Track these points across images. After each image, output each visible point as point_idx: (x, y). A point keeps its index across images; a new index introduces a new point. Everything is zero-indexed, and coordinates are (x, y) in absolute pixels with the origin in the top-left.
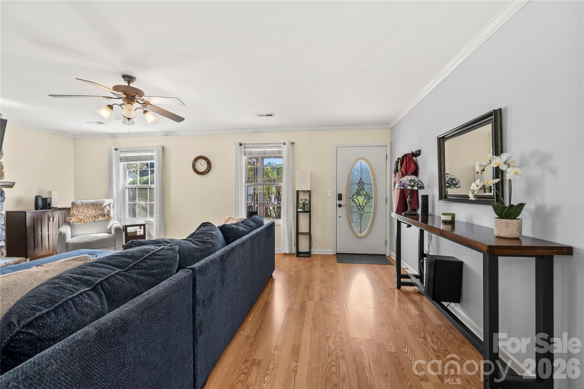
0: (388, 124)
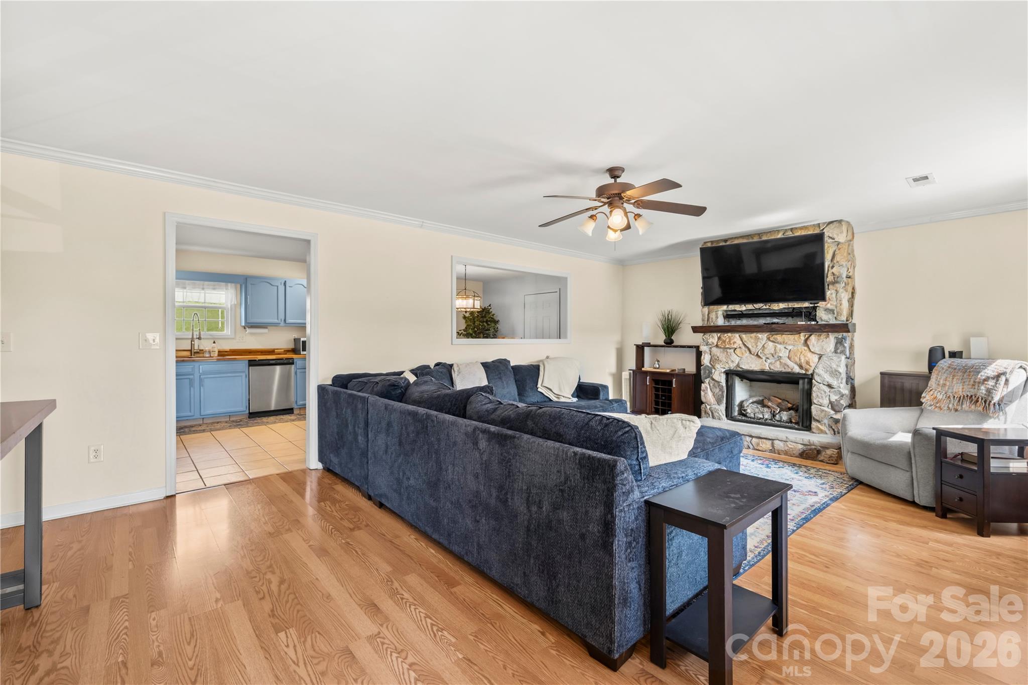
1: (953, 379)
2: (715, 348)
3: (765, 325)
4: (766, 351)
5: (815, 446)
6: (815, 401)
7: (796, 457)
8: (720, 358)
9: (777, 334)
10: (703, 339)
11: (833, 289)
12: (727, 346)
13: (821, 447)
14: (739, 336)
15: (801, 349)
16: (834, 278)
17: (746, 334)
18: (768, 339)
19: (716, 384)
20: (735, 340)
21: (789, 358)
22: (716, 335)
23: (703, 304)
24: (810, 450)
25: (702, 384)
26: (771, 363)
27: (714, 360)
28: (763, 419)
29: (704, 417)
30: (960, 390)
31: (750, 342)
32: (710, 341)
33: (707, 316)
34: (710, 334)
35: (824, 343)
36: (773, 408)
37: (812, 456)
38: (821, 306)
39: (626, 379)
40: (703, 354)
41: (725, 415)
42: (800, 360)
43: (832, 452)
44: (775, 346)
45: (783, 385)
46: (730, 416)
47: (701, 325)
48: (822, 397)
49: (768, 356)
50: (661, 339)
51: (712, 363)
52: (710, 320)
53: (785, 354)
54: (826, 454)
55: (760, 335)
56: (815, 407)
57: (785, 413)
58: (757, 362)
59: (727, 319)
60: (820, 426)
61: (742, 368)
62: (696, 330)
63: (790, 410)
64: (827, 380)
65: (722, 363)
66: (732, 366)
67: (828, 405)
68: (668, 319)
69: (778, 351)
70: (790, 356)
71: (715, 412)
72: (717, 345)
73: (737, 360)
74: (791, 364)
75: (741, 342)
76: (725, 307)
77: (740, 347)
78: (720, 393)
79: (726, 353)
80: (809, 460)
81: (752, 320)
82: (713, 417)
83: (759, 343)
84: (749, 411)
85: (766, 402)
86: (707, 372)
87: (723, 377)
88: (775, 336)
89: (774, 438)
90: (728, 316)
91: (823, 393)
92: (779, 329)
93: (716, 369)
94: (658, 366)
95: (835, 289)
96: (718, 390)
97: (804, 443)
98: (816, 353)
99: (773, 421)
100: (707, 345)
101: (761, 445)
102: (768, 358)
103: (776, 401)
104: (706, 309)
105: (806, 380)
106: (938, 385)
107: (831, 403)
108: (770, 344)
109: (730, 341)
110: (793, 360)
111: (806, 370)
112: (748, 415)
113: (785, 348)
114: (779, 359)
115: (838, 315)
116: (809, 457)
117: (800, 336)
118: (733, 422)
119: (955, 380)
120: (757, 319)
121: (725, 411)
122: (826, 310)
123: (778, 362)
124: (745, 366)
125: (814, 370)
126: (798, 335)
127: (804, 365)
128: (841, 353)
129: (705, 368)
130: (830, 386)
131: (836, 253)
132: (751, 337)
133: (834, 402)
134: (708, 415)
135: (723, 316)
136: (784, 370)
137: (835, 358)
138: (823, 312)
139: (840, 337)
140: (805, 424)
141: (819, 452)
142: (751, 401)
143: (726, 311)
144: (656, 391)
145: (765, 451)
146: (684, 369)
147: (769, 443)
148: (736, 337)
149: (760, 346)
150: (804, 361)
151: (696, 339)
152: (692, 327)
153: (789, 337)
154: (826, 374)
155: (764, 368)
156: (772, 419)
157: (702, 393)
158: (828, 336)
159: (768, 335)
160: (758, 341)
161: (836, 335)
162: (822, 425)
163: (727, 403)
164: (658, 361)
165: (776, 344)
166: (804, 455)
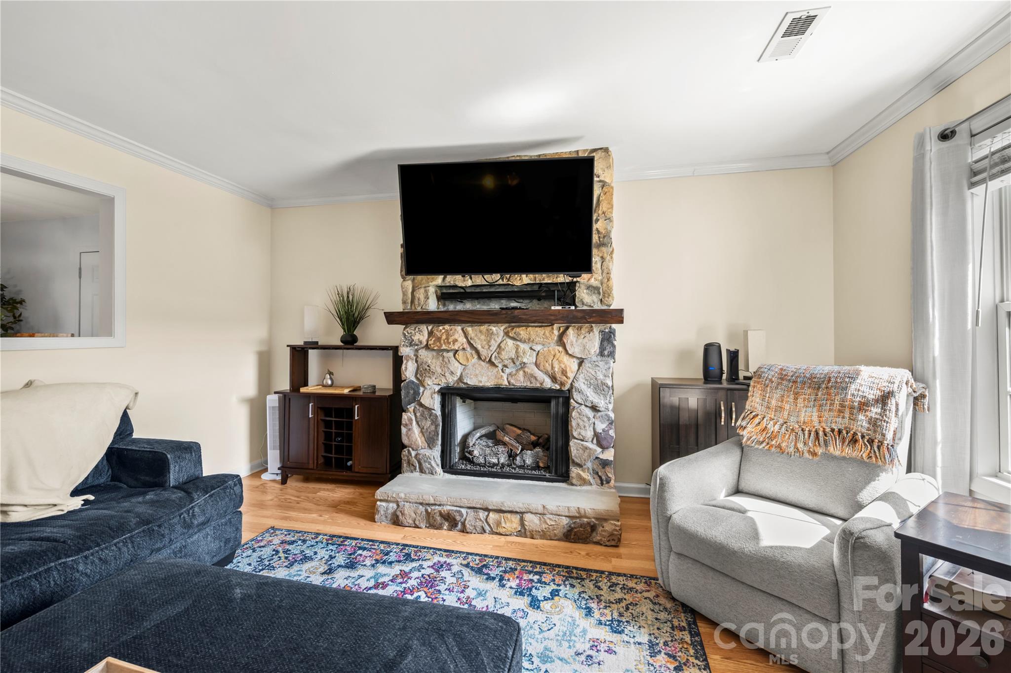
1: (796, 399)
2: (424, 350)
3: (504, 312)
4: (504, 355)
5: (589, 518)
6: (575, 434)
7: (559, 540)
8: (432, 367)
9: (519, 327)
10: (404, 335)
11: (598, 256)
12: (444, 347)
13: (597, 519)
14: (462, 329)
15: (554, 350)
16: (599, 237)
17: (472, 326)
18: (507, 334)
19: (426, 413)
20: (456, 336)
21: (537, 365)
22: (425, 327)
23: (404, 273)
24: (581, 525)
25: (403, 413)
26: (510, 374)
27: (422, 371)
28: (497, 465)
29: (407, 471)
30: (815, 418)
31: (479, 339)
32: (416, 338)
33: (410, 296)
34: (415, 325)
35: (586, 340)
36: (512, 445)
37: (584, 536)
38: (582, 281)
39: (273, 407)
40: (405, 362)
41: (440, 466)
42: (553, 367)
43: (614, 527)
44: (517, 345)
45: (520, 405)
46: (448, 467)
47: (402, 310)
48: (585, 427)
49: (506, 362)
50: (335, 336)
51: (418, 376)
52: (416, 302)
53: (531, 358)
54: (605, 531)
55: (494, 328)
56: (575, 444)
57: (529, 452)
58: (490, 374)
59: (442, 301)
60: (581, 473)
61: (467, 384)
62: (392, 318)
63: (534, 447)
64: (591, 398)
65: (435, 376)
66: (452, 380)
67: (593, 439)
68: (349, 302)
69: (522, 355)
70: (538, 363)
71: (425, 462)
72: (427, 345)
73: (458, 370)
74: (540, 375)
75: (465, 340)
76: (439, 280)
77: (464, 349)
78: (433, 428)
79: (441, 358)
80: (579, 543)
81: (479, 303)
82: (422, 471)
83: (493, 342)
84: (476, 453)
85: (500, 435)
86: (412, 392)
87: (438, 399)
88: (518, 330)
89: (524, 510)
90: (445, 295)
91: (586, 419)
92: (524, 317)
93: (426, 386)
94: (329, 382)
95: (601, 255)
96: (429, 423)
97: (571, 514)
98: (574, 357)
99: (513, 468)
100: (411, 345)
101: (503, 525)
102: (505, 366)
103: (514, 432)
104: (409, 284)
105: (561, 399)
106: (768, 408)
107: (596, 435)
108: (509, 343)
109: (447, 339)
110: (541, 367)
111: (562, 384)
112: (475, 460)
113: (531, 348)
114: (522, 368)
115: (604, 296)
116: (579, 539)
117: (553, 329)
118: (454, 477)
119: (800, 400)
120: (487, 301)
121: (440, 459)
122: (589, 287)
123: (521, 373)
124: (472, 381)
125: (571, 384)
126: (549, 328)
127: (558, 375)
128: (608, 356)
129: (407, 387)
130: (594, 408)
131: (601, 199)
132: (481, 332)
133: (601, 433)
134: (412, 468)
135: (437, 296)
136: (529, 385)
137: (601, 364)
138: (585, 291)
139: (607, 330)
140: (559, 472)
141: (593, 528)
142: (478, 435)
143: (440, 287)
144: (326, 428)
145: (510, 535)
146: (375, 386)
147: (516, 519)
148: (457, 331)
149: (494, 347)
150: (559, 369)
151: (392, 334)
152: (385, 313)
153: (537, 331)
154: (589, 390)
155: (500, 382)
156: (511, 465)
157: (404, 430)
158: (591, 330)
159: (506, 328)
160: (491, 338)
161: (602, 327)
162: (584, 472)
163: (443, 445)
164: (331, 373)
165: (518, 343)
166: (572, 537)
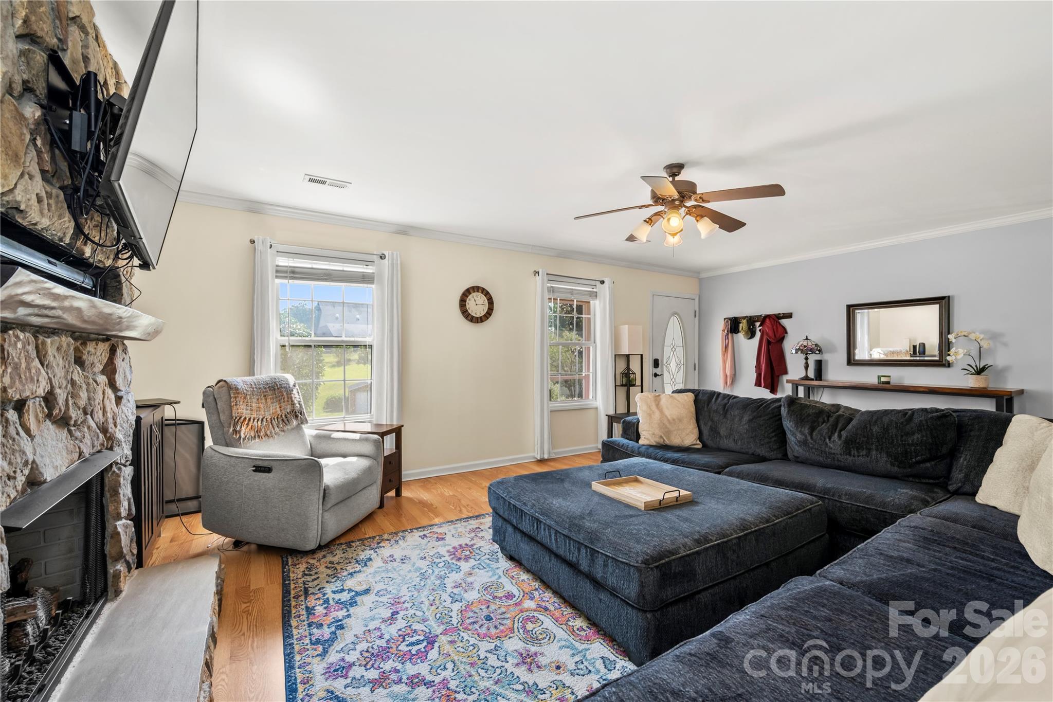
0: (699, 273)
6: (123, 511)
35: (125, 363)
42: (104, 412)
91: (126, 484)
150: (111, 413)
